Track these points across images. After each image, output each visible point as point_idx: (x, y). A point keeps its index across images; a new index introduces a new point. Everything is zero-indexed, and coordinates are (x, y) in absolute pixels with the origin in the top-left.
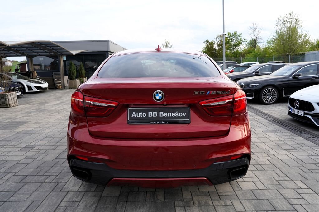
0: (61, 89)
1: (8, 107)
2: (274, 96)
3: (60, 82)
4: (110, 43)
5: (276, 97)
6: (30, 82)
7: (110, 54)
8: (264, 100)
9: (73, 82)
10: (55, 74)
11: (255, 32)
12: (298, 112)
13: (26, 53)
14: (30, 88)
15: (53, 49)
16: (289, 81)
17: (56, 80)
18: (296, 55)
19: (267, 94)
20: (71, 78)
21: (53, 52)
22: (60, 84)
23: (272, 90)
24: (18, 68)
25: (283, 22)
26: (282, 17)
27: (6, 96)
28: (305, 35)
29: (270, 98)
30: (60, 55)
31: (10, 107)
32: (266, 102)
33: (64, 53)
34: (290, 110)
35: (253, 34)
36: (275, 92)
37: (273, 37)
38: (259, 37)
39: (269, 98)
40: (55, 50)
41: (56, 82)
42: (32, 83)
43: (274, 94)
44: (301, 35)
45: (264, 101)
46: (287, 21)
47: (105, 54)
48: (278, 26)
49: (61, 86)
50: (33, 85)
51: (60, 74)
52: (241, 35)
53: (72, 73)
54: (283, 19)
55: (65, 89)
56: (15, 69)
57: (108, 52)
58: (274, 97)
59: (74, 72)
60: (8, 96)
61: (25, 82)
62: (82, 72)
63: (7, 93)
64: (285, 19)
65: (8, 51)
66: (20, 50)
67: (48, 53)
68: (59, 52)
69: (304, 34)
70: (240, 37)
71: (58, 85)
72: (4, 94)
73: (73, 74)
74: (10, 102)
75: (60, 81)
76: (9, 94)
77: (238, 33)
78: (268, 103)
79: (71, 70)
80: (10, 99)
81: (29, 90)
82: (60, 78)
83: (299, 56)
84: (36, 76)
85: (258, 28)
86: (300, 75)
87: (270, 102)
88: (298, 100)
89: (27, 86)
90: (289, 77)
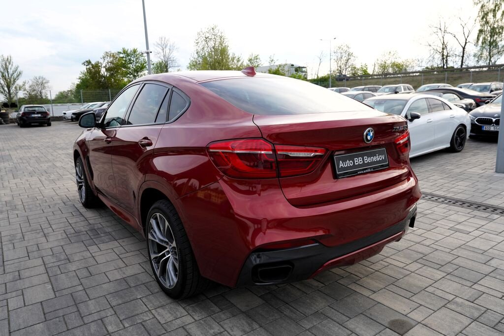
11: (165, 50)
25: (205, 38)
26: (204, 32)
28: (239, 58)
35: (162, 54)
37: (193, 59)
38: (172, 59)
44: (234, 58)
46: (210, 38)
48: (199, 44)
54: (204, 34)
64: (207, 35)
69: (237, 57)
70: (143, 58)
77: (139, 51)
85: (169, 45)
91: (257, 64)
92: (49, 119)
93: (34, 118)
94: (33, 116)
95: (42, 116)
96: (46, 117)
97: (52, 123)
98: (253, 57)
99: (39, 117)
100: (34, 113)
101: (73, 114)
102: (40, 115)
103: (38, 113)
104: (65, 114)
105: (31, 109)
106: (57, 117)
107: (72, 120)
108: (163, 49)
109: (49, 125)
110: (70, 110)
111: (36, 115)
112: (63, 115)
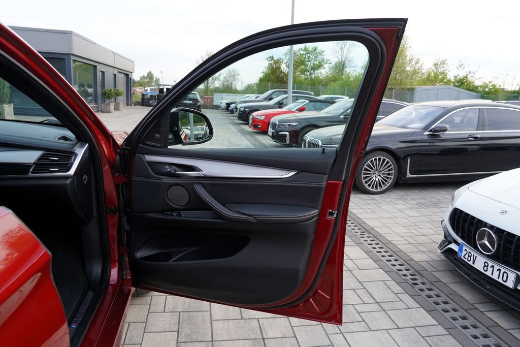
2: (389, 174)
4: (73, 36)
5: (393, 177)
7: (75, 61)
8: (366, 182)
11: (343, 49)
12: (490, 270)
16: (421, 141)
18: (402, 89)
19: (372, 168)
23: (384, 160)
28: (418, 60)
29: (380, 178)
32: (370, 189)
34: (453, 246)
35: (340, 53)
36: (390, 165)
38: (349, 59)
39: (376, 178)
43: (389, 170)
44: (412, 59)
45: (366, 186)
47: (64, 59)
57: (70, 54)
58: (388, 178)
69: (416, 59)
70: (322, 56)
78: (374, 190)
83: (407, 92)
86: (446, 130)
87: (379, 190)
88: (492, 227)
90: (421, 133)
91: (443, 70)
93: (186, 104)
94: (185, 102)
95: (193, 103)
96: (196, 104)
98: (440, 61)
99: (190, 104)
102: (191, 102)
103: (190, 100)
107: (224, 109)
110: (226, 100)
111: (188, 102)
112: (220, 104)
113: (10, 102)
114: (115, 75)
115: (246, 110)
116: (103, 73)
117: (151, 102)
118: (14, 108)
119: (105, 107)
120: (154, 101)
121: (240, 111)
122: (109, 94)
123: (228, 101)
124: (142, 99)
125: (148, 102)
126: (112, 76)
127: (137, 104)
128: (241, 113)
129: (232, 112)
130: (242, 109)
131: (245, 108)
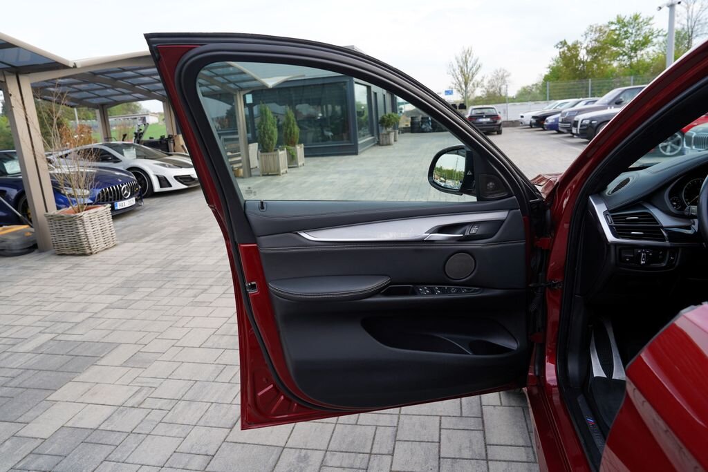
0: (243, 178)
1: (85, 255)
3: (239, 158)
6: (164, 165)
7: (356, 83)
9: (271, 158)
10: (226, 140)
13: (155, 91)
14: (163, 181)
15: (217, 75)
17: (229, 154)
20: (264, 149)
21: (218, 83)
22: (241, 165)
24: (141, 130)
27: (78, 222)
30: (235, 90)
31: (91, 253)
33: (244, 85)
40: (222, 76)
41: (230, 160)
42: (170, 167)
47: (345, 82)
49: (241, 170)
50: (170, 173)
51: (237, 139)
52: (651, 22)
53: (267, 136)
55: (250, 176)
56: (136, 133)
59: (272, 133)
60: (82, 220)
61: (152, 168)
62: (291, 132)
63: (79, 214)
65: (113, 88)
66: (139, 85)
67: (207, 86)
68: (234, 83)
70: (649, 26)
71: (235, 166)
72: (73, 215)
73: (271, 139)
74: (92, 240)
75: (239, 155)
76: (85, 215)
77: (643, 17)
79: (264, 128)
80: (90, 231)
81: (161, 186)
82: (237, 150)
84: (182, 146)
89: (158, 176)
92: (500, 125)
93: (481, 123)
94: (481, 120)
95: (492, 121)
96: (496, 122)
97: (504, 130)
99: (488, 123)
100: (482, 117)
101: (534, 117)
102: (489, 120)
103: (487, 117)
104: (522, 117)
105: (479, 111)
106: (512, 122)
107: (531, 125)
108: (688, 7)
109: (499, 133)
110: (530, 112)
111: (484, 120)
112: (520, 118)
113: (300, 143)
114: (384, 95)
115: (593, 122)
116: (375, 94)
117: (424, 126)
118: (305, 149)
119: (384, 139)
120: (427, 124)
121: (581, 126)
122: (388, 121)
123: (537, 113)
124: (412, 123)
125: (420, 127)
126: (382, 96)
127: (405, 130)
128: (585, 127)
129: (554, 127)
130: (587, 122)
131: (592, 119)
